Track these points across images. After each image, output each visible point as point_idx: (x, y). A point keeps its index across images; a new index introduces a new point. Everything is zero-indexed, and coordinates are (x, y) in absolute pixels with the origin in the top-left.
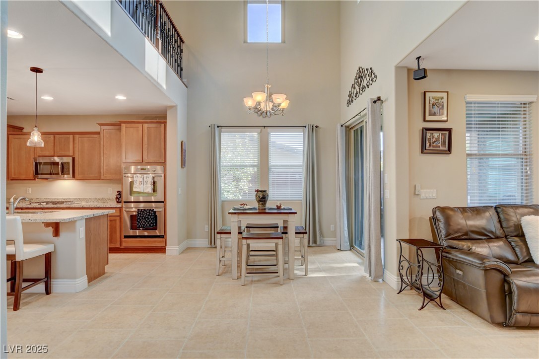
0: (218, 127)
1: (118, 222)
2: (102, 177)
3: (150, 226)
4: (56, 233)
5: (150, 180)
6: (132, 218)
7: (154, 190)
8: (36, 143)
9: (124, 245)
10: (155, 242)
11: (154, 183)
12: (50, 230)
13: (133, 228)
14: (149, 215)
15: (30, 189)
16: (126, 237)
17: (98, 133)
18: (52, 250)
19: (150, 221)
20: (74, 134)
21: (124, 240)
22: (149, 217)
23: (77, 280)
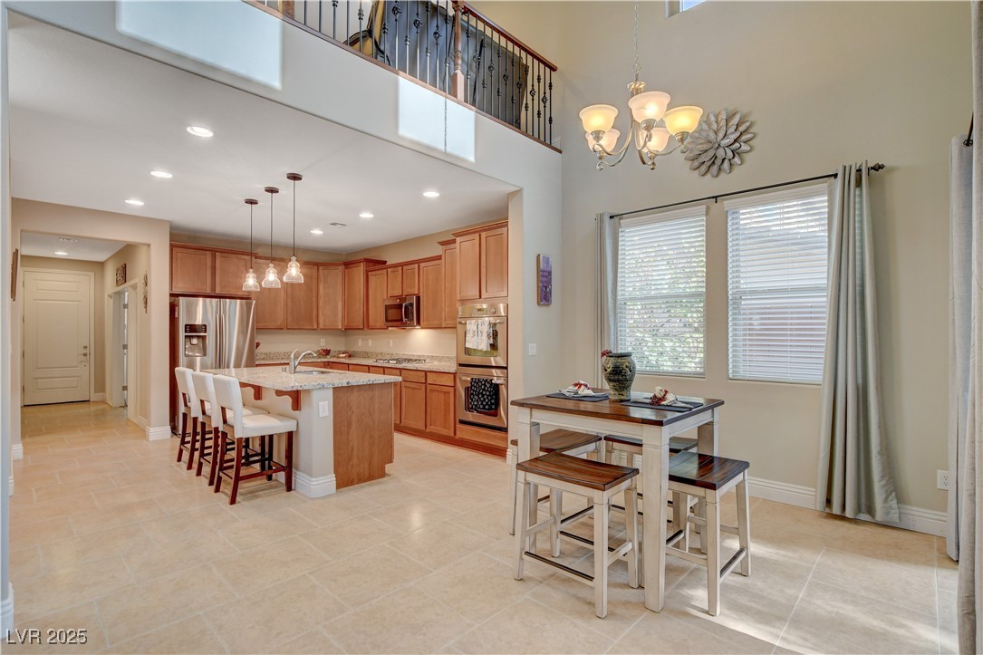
0: (611, 217)
1: (452, 395)
2: (444, 325)
3: (484, 408)
4: (296, 405)
5: (486, 329)
6: (467, 389)
7: (494, 346)
8: (293, 278)
9: (459, 435)
10: (495, 437)
11: (495, 335)
12: (288, 400)
13: (469, 409)
14: (484, 390)
15: (391, 341)
16: (462, 422)
17: (439, 258)
18: (294, 429)
19: (485, 400)
20: (418, 262)
21: (458, 425)
22: (484, 393)
23: (314, 479)
